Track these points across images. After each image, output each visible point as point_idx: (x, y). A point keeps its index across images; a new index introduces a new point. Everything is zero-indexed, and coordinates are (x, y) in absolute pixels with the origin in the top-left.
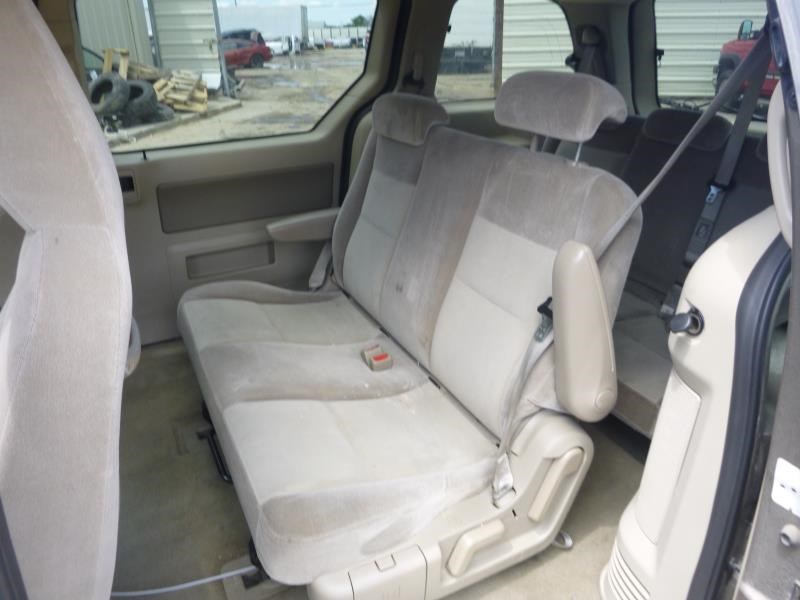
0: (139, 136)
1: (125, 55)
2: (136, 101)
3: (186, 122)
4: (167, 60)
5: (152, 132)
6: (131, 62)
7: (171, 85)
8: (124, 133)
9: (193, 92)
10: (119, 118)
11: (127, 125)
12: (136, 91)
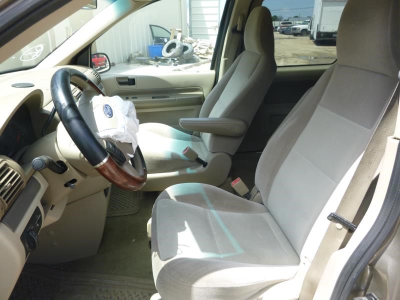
0: (186, 68)
1: (180, 31)
2: (185, 53)
3: (204, 63)
4: (194, 34)
5: (191, 67)
6: (182, 36)
7: (198, 46)
8: (179, 67)
9: (208, 50)
10: (178, 60)
11: (181, 63)
12: (185, 48)
